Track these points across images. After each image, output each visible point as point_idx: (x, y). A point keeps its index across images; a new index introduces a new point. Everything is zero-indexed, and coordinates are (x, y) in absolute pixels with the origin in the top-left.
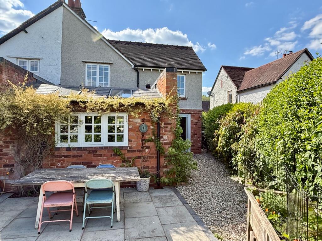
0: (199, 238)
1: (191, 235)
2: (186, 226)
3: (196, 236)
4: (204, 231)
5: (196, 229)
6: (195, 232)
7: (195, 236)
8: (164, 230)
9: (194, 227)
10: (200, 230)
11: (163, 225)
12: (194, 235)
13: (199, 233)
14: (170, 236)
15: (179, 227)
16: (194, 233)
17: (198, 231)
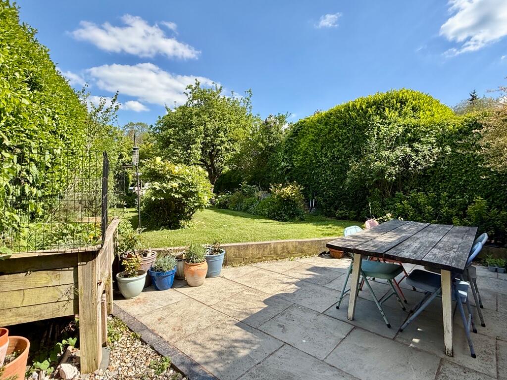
0: (200, 345)
1: (216, 345)
2: (240, 361)
3: (206, 349)
4: (196, 364)
5: (215, 361)
6: (214, 356)
7: (208, 347)
8: (272, 336)
9: (221, 365)
10: (206, 363)
11: (283, 343)
12: (211, 346)
13: (203, 355)
14: (251, 331)
15: (251, 353)
16: (214, 351)
17: (208, 360)
